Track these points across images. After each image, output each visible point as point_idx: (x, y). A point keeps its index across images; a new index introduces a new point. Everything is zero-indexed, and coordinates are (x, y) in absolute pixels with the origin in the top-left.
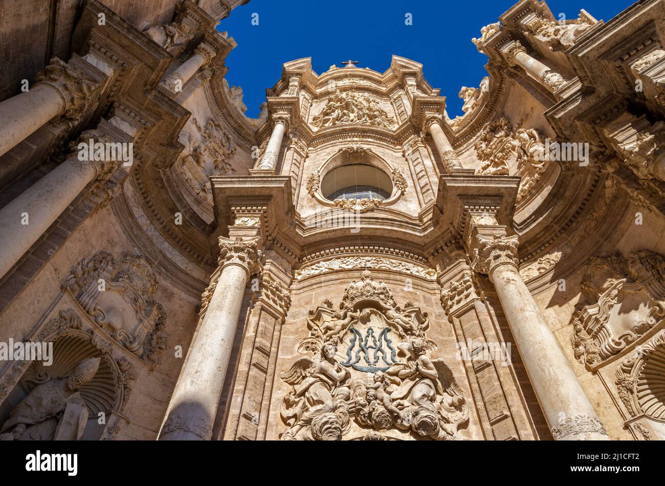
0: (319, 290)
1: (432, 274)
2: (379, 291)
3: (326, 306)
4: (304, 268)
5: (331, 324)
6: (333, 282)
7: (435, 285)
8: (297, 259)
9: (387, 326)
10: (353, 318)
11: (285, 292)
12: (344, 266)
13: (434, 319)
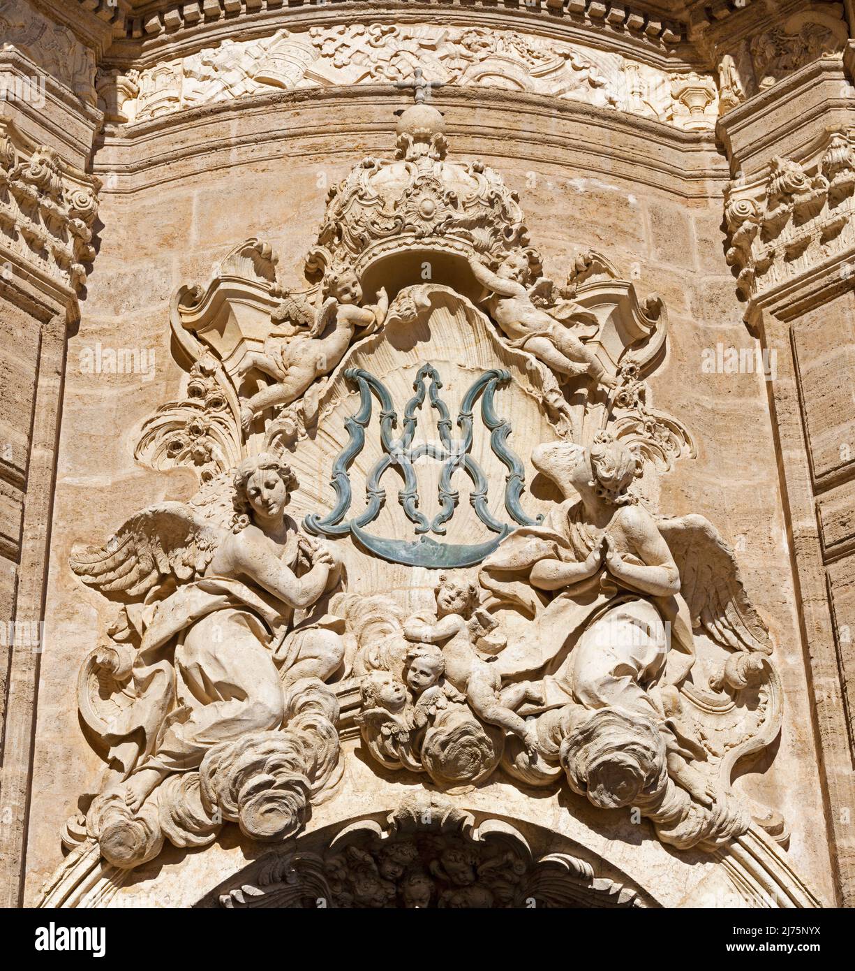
0: (218, 183)
1: (698, 101)
2: (472, 214)
3: (247, 269)
4: (152, 63)
5: (268, 356)
6: (275, 145)
7: (709, 158)
8: (120, 24)
9: (497, 365)
10: (358, 329)
11: (77, 193)
12: (323, 68)
13: (688, 317)
